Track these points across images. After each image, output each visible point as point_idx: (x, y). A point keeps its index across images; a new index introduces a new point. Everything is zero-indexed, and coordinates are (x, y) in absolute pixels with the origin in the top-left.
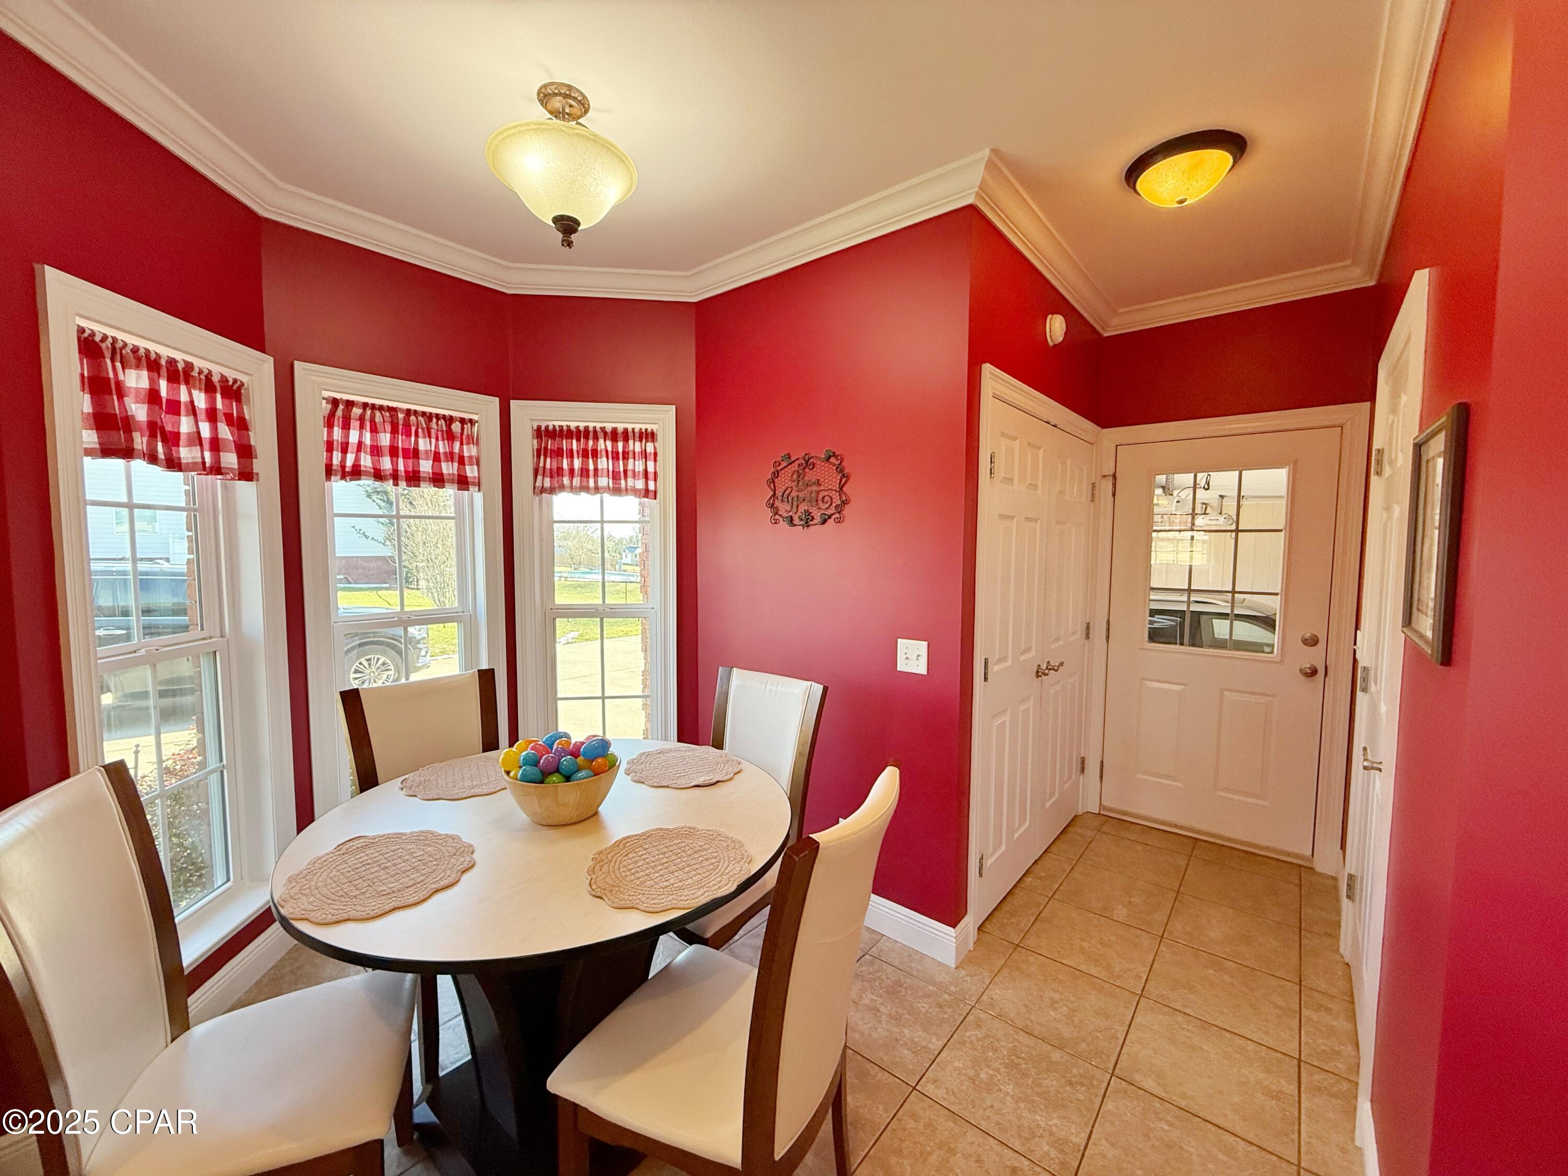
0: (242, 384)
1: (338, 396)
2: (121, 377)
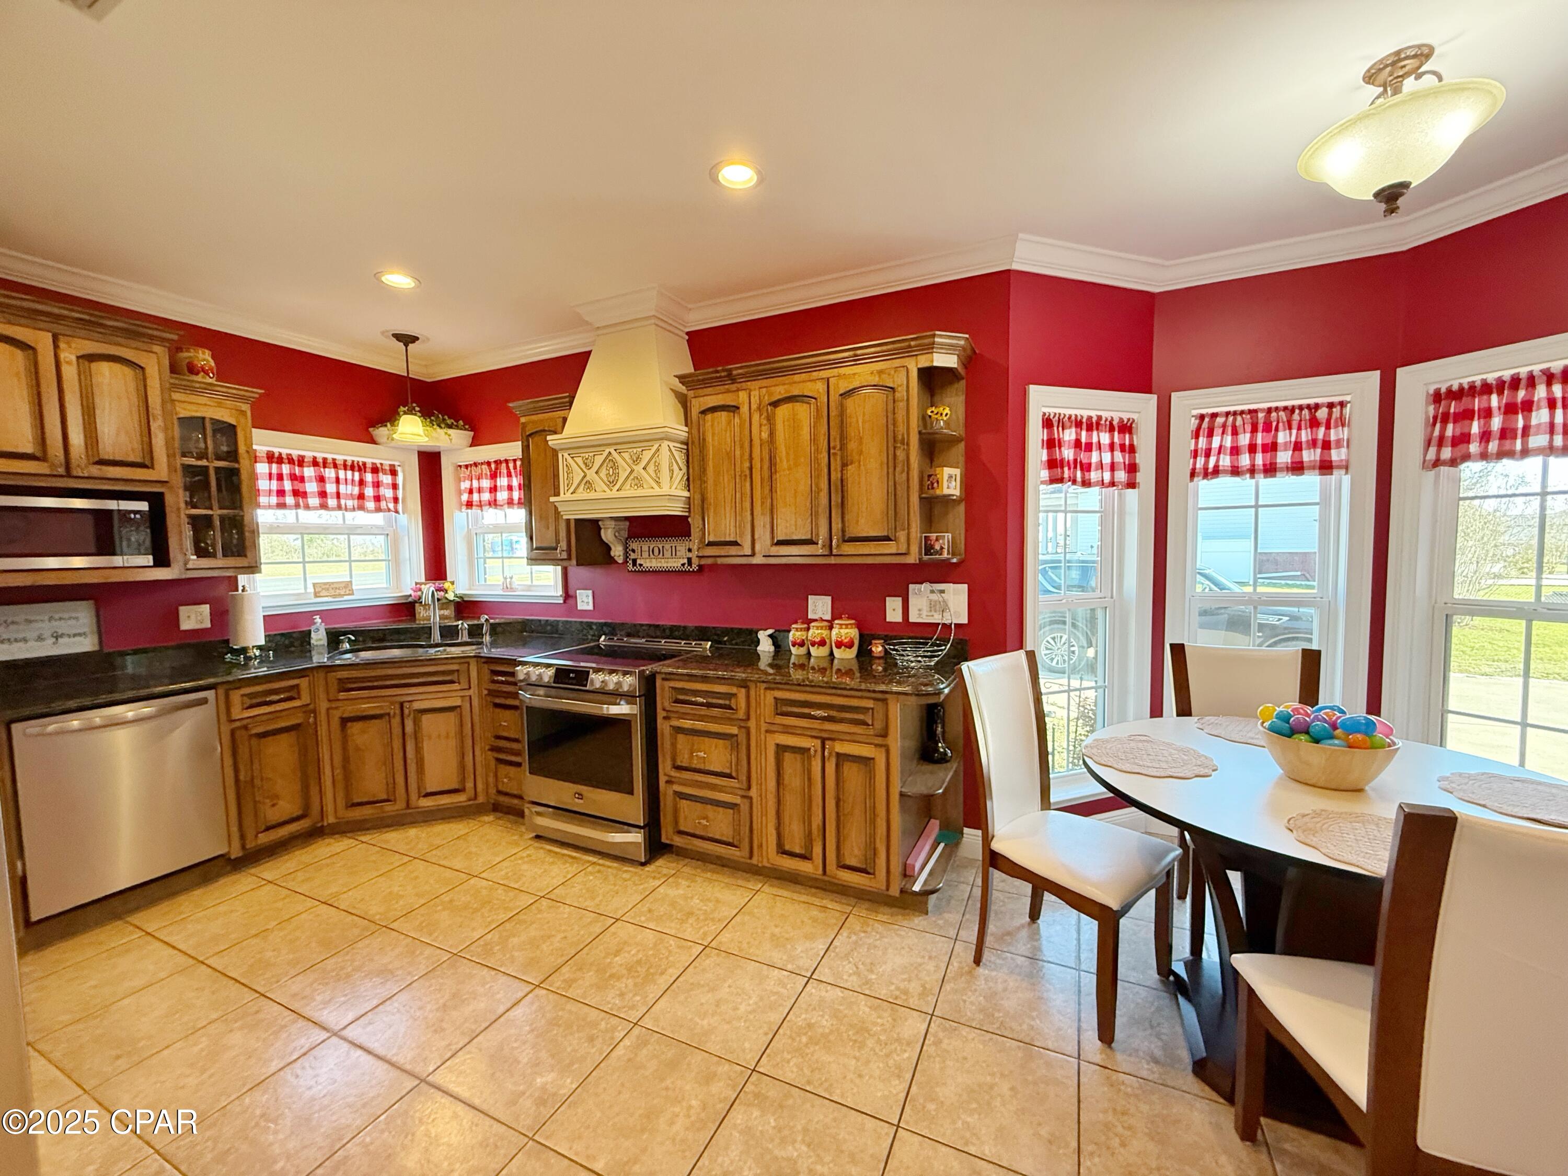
0: (1134, 421)
1: (1204, 411)
2: (1061, 436)
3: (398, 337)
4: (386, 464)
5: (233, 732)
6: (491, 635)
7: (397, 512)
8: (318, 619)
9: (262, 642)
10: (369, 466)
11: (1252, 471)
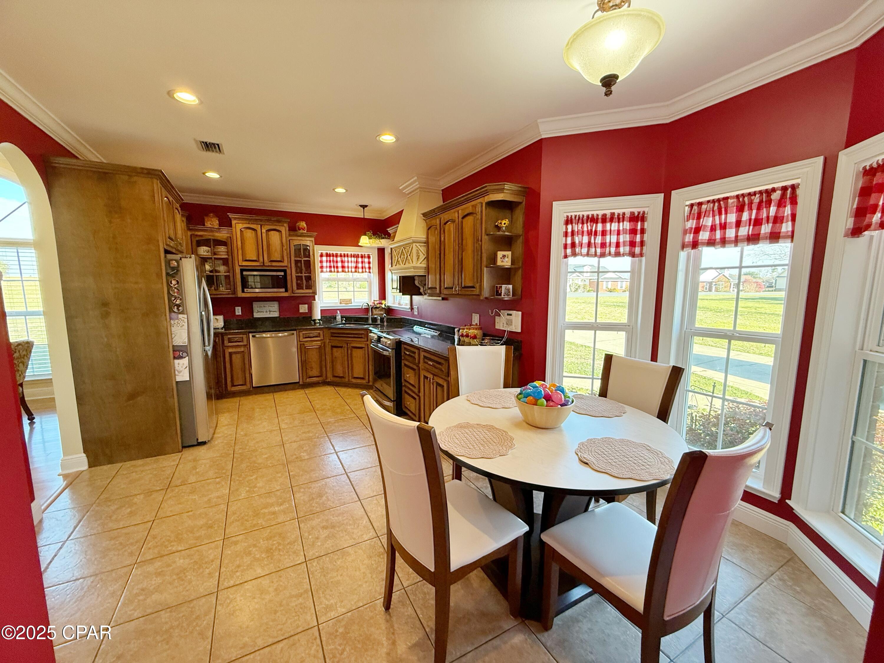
0: (644, 213)
3: (361, 206)
4: (366, 254)
5: (301, 344)
6: (387, 322)
7: (370, 272)
8: (339, 312)
9: (320, 318)
10: (360, 255)
11: (736, 241)
